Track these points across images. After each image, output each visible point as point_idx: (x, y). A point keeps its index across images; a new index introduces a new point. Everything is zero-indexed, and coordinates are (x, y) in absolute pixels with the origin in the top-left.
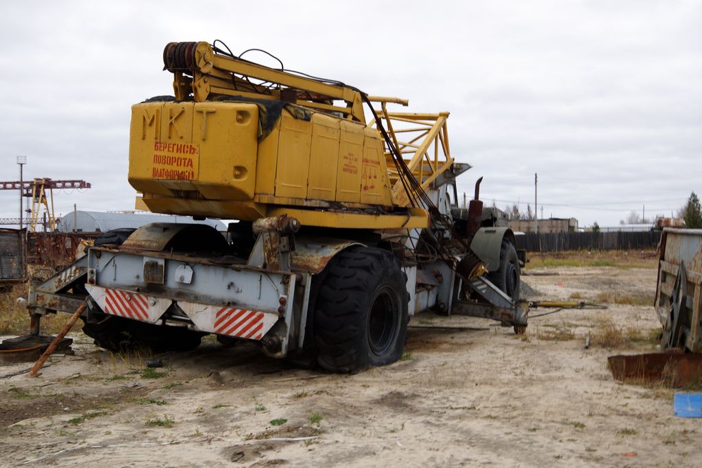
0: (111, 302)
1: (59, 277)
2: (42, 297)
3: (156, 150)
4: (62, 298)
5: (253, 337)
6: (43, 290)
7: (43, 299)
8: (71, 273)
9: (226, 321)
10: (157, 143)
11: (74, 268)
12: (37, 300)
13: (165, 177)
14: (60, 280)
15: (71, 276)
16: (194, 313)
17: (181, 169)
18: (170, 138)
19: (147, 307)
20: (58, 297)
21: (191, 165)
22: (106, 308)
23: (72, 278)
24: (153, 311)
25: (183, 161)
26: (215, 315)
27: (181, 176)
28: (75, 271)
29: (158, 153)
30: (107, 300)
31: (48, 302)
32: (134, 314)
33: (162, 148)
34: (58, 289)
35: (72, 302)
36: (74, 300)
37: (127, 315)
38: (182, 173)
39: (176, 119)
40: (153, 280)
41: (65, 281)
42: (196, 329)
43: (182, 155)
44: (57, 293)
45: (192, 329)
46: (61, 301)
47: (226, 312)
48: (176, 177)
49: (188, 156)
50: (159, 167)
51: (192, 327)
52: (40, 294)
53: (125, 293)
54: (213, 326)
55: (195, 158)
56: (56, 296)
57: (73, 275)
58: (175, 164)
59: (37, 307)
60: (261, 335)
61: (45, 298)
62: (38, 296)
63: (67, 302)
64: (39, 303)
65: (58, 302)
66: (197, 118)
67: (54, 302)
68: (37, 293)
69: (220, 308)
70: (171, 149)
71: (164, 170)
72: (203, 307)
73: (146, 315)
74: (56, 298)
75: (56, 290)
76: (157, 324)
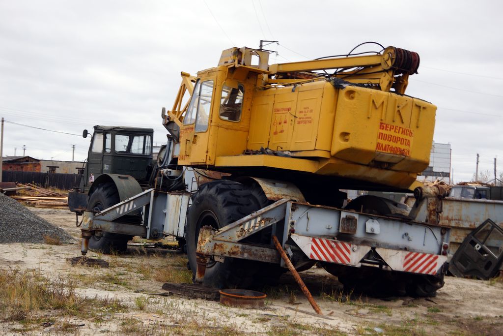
0: (317, 249)
1: (242, 227)
2: (221, 246)
3: (380, 128)
4: (244, 246)
5: (430, 273)
6: (223, 239)
7: (222, 247)
8: (255, 223)
9: (412, 262)
10: (381, 123)
11: (259, 219)
12: (215, 248)
13: (389, 152)
14: (243, 230)
15: (255, 226)
16: (388, 256)
17: (403, 147)
18: (394, 121)
19: (349, 253)
20: (240, 245)
21: (409, 146)
22: (312, 255)
23: (257, 228)
24: (355, 257)
25: (405, 141)
26: (404, 258)
27: (402, 152)
28: (260, 222)
29: (384, 132)
30: (313, 248)
31: (227, 250)
32: (337, 259)
33: (389, 129)
34: (241, 238)
35: (257, 250)
36: (257, 248)
37: (331, 260)
38: (403, 150)
39: (402, 108)
40: (348, 231)
41: (248, 231)
42: (389, 269)
43: (405, 137)
44: (240, 242)
45: (386, 269)
46: (243, 249)
47: (412, 256)
48: (398, 153)
49: (407, 137)
50: (384, 143)
51: (386, 267)
52: (218, 243)
53: (330, 242)
54: (402, 266)
55: (411, 139)
56: (237, 245)
57: (257, 225)
58: (399, 143)
59: (214, 255)
60: (435, 271)
61: (224, 246)
62: (216, 244)
63: (251, 250)
64: (217, 251)
65: (240, 250)
66: (415, 110)
67: (235, 250)
68: (216, 242)
69: (408, 253)
70: (397, 131)
71: (389, 145)
72: (395, 252)
73: (349, 260)
74: (238, 247)
75: (237, 239)
76: (356, 266)
